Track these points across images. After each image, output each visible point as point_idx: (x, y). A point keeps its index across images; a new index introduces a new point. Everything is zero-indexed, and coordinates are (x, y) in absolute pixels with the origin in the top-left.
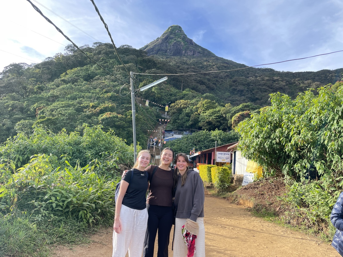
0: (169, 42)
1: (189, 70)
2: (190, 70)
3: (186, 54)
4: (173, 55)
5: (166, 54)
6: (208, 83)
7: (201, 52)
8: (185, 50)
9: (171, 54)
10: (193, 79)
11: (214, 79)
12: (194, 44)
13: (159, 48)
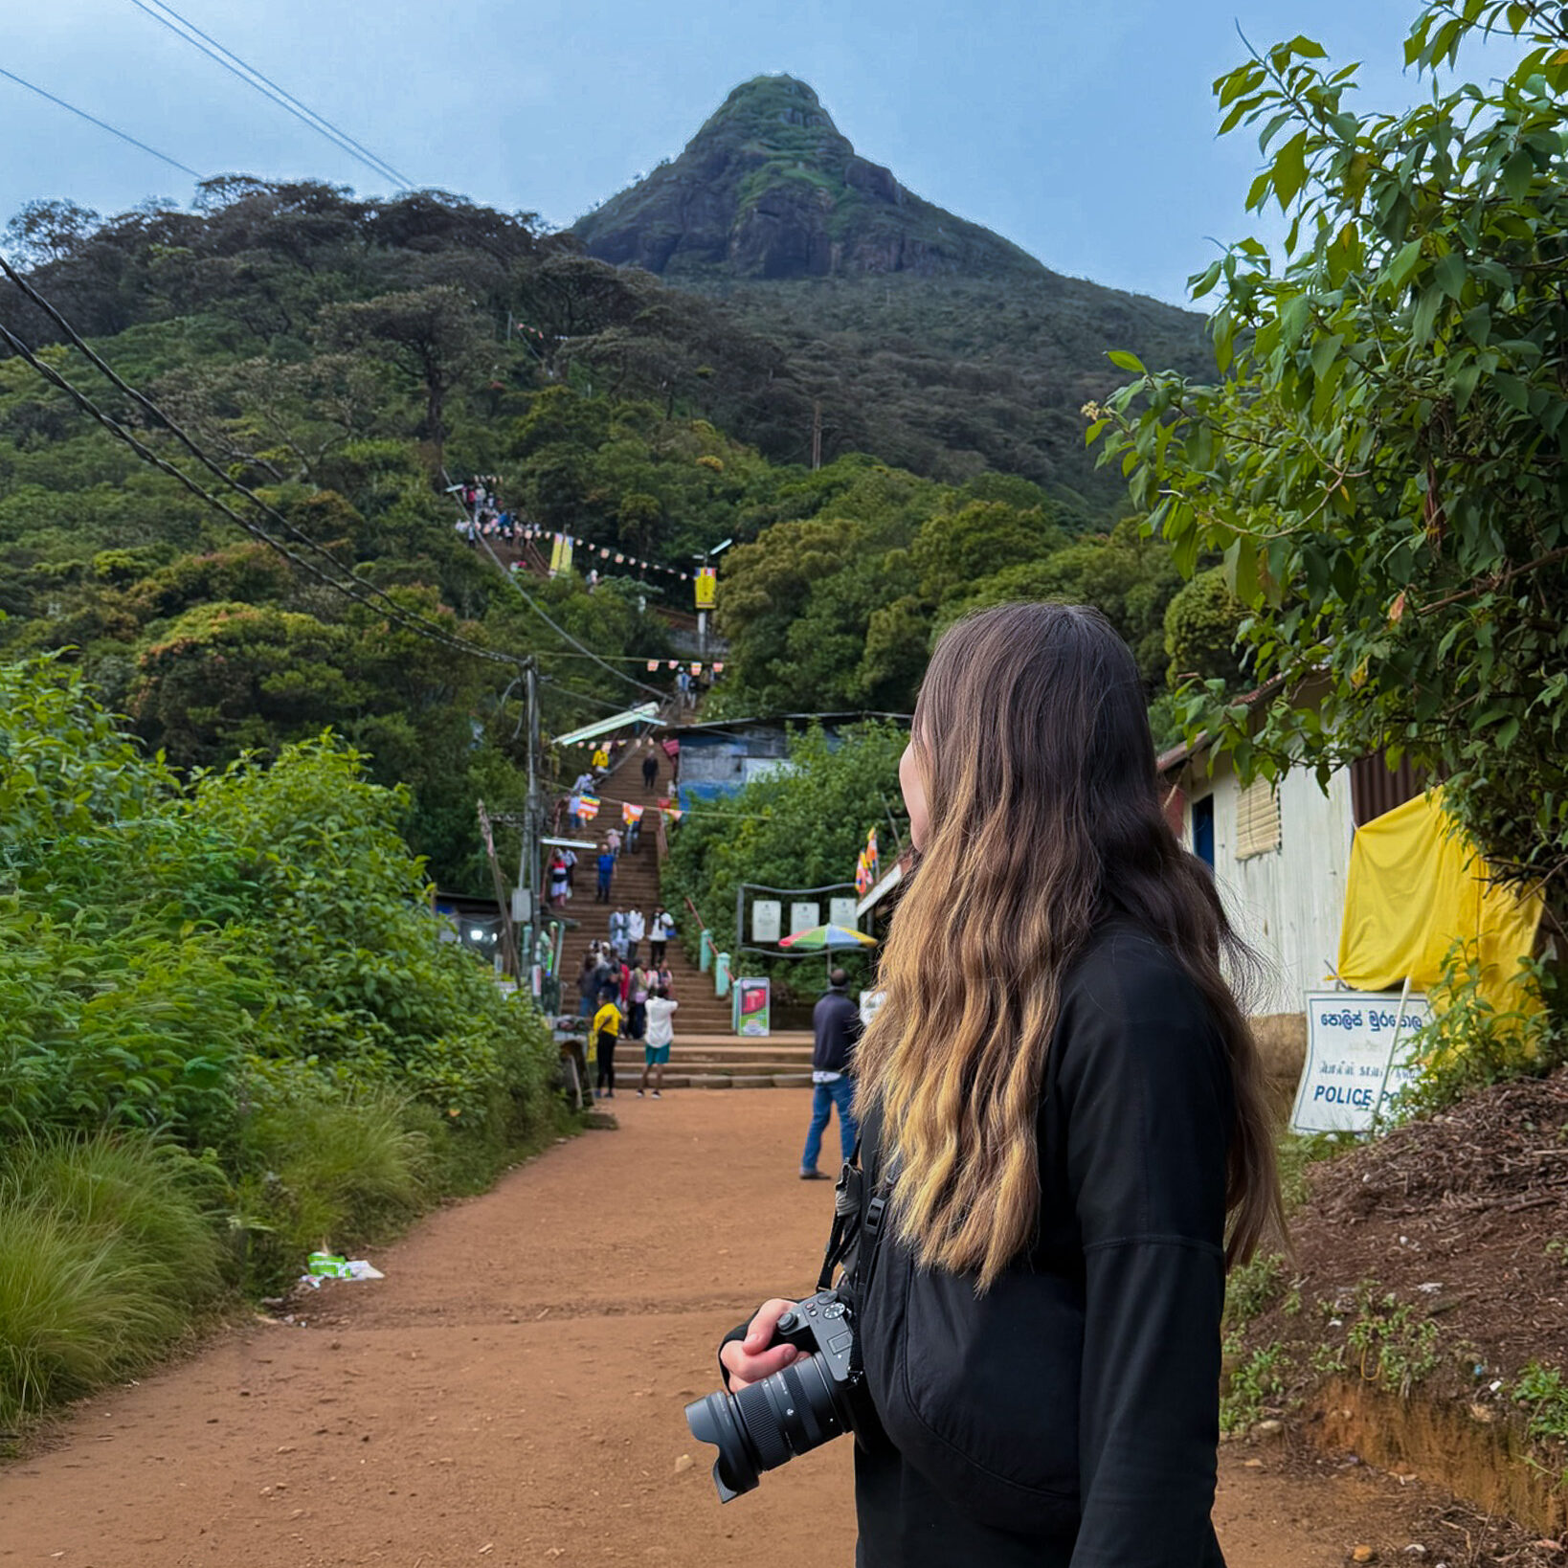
0: (738, 186)
1: (872, 362)
2: (882, 361)
3: (853, 265)
4: (770, 273)
5: (719, 265)
6: (1000, 435)
7: (950, 249)
8: (844, 239)
9: (756, 269)
10: (900, 411)
11: (1037, 414)
12: (899, 199)
13: (672, 231)
